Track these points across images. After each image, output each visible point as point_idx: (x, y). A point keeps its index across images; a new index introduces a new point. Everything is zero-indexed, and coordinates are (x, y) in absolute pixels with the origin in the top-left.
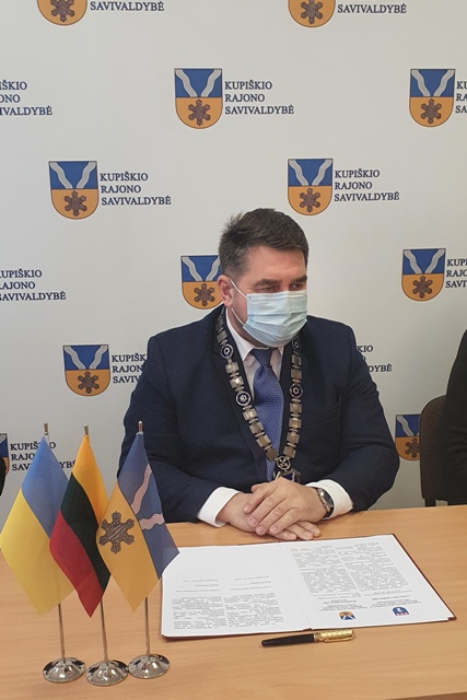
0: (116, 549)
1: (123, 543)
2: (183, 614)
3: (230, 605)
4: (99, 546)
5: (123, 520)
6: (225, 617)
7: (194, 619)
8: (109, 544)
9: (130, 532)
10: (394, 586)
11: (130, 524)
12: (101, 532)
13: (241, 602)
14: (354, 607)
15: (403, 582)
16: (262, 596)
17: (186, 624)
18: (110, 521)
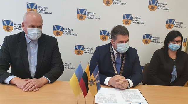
0: (91, 86)
1: (92, 85)
2: (99, 100)
3: (108, 99)
4: (88, 85)
5: (93, 81)
6: (107, 101)
7: (101, 101)
8: (90, 85)
9: (94, 83)
10: (139, 99)
11: (94, 81)
12: (89, 82)
13: (110, 99)
14: (131, 102)
15: (140, 98)
16: (114, 98)
17: (100, 102)
18: (91, 80)
